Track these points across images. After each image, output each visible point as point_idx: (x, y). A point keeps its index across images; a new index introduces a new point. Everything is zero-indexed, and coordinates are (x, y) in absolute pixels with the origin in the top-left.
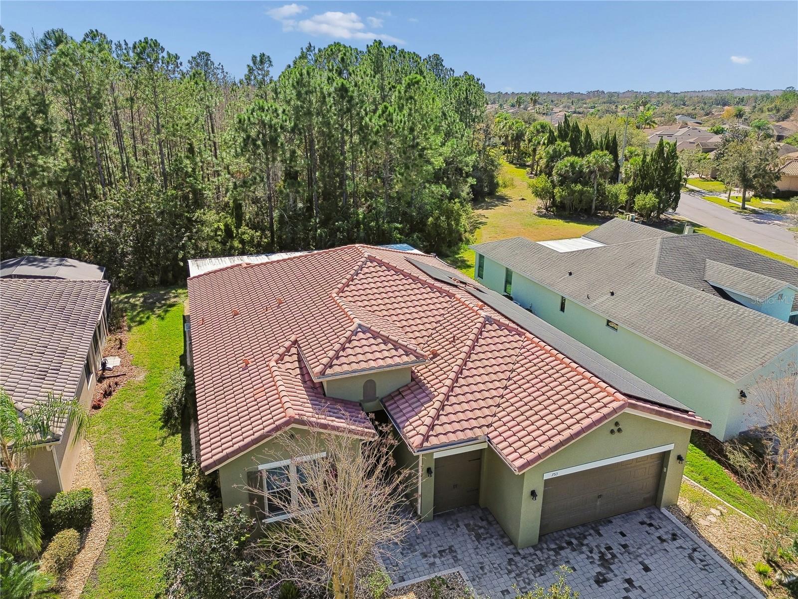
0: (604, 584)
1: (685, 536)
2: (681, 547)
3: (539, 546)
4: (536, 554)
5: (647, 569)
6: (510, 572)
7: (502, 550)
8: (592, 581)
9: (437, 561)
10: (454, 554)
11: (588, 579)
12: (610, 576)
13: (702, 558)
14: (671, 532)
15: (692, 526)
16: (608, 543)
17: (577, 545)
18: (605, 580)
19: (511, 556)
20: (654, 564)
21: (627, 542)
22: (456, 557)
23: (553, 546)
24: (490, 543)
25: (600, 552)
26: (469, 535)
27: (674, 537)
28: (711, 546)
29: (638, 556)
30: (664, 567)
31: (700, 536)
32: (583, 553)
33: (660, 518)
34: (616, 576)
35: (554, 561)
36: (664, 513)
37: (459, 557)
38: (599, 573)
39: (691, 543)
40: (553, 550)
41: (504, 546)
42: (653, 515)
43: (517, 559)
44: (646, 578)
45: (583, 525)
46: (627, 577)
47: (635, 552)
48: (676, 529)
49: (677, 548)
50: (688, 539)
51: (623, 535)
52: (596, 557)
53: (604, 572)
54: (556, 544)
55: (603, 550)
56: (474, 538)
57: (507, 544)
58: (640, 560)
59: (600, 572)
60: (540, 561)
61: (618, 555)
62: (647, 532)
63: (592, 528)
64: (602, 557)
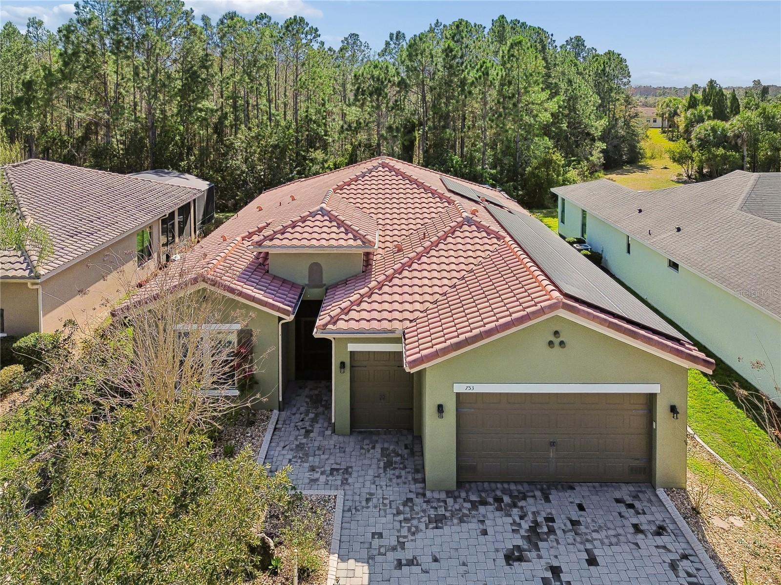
0: (516, 564)
1: (678, 534)
2: (665, 547)
3: (456, 494)
4: (445, 502)
5: (592, 561)
6: (399, 513)
7: (407, 486)
8: (501, 555)
9: (323, 478)
10: (346, 476)
11: (497, 550)
12: (532, 555)
13: (692, 571)
14: (658, 523)
15: (697, 522)
16: (554, 512)
17: (508, 505)
18: (520, 559)
19: (412, 496)
20: (608, 560)
21: (581, 519)
22: (347, 479)
23: (474, 498)
24: (397, 474)
25: (535, 522)
26: (379, 460)
27: (660, 531)
28: (714, 557)
29: (588, 540)
30: (621, 566)
31: (703, 540)
32: (510, 516)
33: (650, 501)
34: (540, 557)
35: (464, 515)
36: (660, 495)
37: (350, 481)
38: (518, 548)
39: (684, 546)
40: (471, 502)
41: (412, 482)
42: (640, 495)
43: (419, 501)
44: (585, 573)
45: (530, 483)
46: (555, 564)
47: (586, 534)
48: (667, 521)
49: (657, 547)
50: (681, 539)
51: (581, 508)
52: (525, 525)
53: (526, 547)
54: (481, 496)
55: (540, 519)
56: (382, 464)
57: (416, 481)
58: (589, 546)
59: (519, 546)
60: (446, 510)
61: (559, 532)
62: (620, 514)
63: (542, 490)
64: (534, 528)
